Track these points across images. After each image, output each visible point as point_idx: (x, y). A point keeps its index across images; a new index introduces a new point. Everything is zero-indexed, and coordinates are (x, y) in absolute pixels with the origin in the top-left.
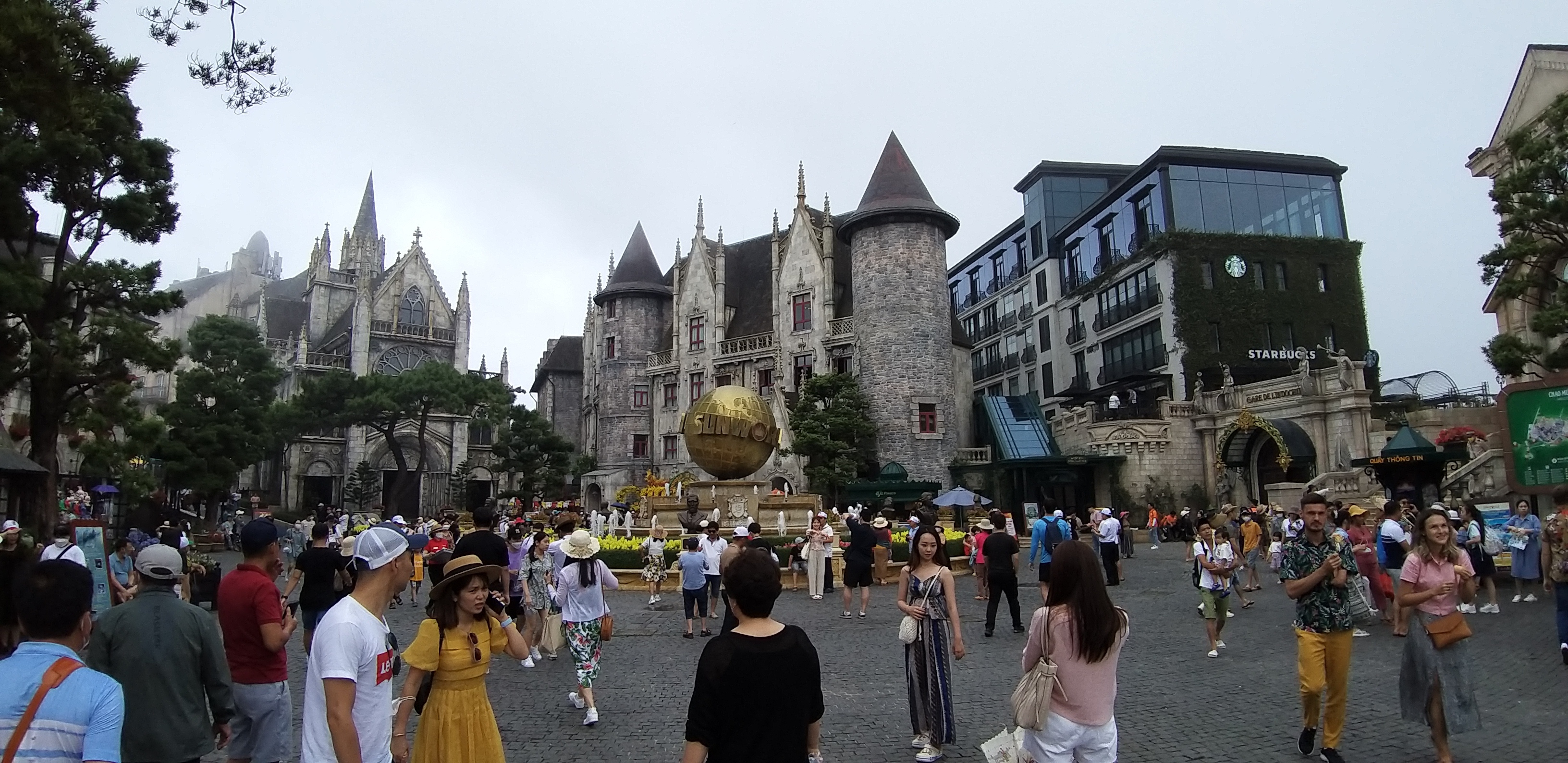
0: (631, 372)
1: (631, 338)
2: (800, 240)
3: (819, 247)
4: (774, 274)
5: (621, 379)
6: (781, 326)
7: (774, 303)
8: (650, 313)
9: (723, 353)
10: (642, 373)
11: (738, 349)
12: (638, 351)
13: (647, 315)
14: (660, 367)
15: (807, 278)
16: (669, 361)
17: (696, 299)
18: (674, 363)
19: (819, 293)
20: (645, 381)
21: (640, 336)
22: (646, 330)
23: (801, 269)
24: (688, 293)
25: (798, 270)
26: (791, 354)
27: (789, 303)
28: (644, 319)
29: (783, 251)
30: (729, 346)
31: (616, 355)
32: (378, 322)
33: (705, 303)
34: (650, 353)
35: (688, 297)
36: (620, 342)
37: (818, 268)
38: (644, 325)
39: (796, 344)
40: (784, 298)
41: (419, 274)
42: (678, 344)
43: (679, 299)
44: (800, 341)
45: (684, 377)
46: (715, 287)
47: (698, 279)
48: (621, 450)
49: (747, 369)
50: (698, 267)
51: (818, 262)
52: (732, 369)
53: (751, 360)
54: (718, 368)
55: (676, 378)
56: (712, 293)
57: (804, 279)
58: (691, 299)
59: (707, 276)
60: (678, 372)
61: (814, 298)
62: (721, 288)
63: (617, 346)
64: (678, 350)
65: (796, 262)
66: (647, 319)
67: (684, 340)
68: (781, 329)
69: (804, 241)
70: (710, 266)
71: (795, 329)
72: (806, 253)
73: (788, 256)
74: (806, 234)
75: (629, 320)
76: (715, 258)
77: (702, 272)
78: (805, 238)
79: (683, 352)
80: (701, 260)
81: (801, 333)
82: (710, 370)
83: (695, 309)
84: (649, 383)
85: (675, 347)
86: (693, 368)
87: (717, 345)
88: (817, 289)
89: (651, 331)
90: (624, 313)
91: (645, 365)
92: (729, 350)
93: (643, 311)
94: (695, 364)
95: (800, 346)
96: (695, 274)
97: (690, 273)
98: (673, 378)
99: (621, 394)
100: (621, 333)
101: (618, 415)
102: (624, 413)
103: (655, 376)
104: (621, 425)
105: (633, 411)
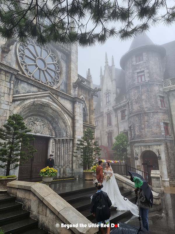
0: (156, 88)
8: (160, 61)
10: (162, 89)
12: (158, 78)
20: (163, 94)
21: (158, 71)
22: (160, 69)
31: (147, 79)
34: (163, 80)
38: (159, 66)
48: (157, 131)
63: (147, 75)
75: (151, 63)
84: (165, 95)
91: (162, 86)
99: (153, 100)
100: (148, 68)
101: (153, 111)
102: (156, 110)
103: (170, 91)
104: (156, 116)
105: (161, 109)
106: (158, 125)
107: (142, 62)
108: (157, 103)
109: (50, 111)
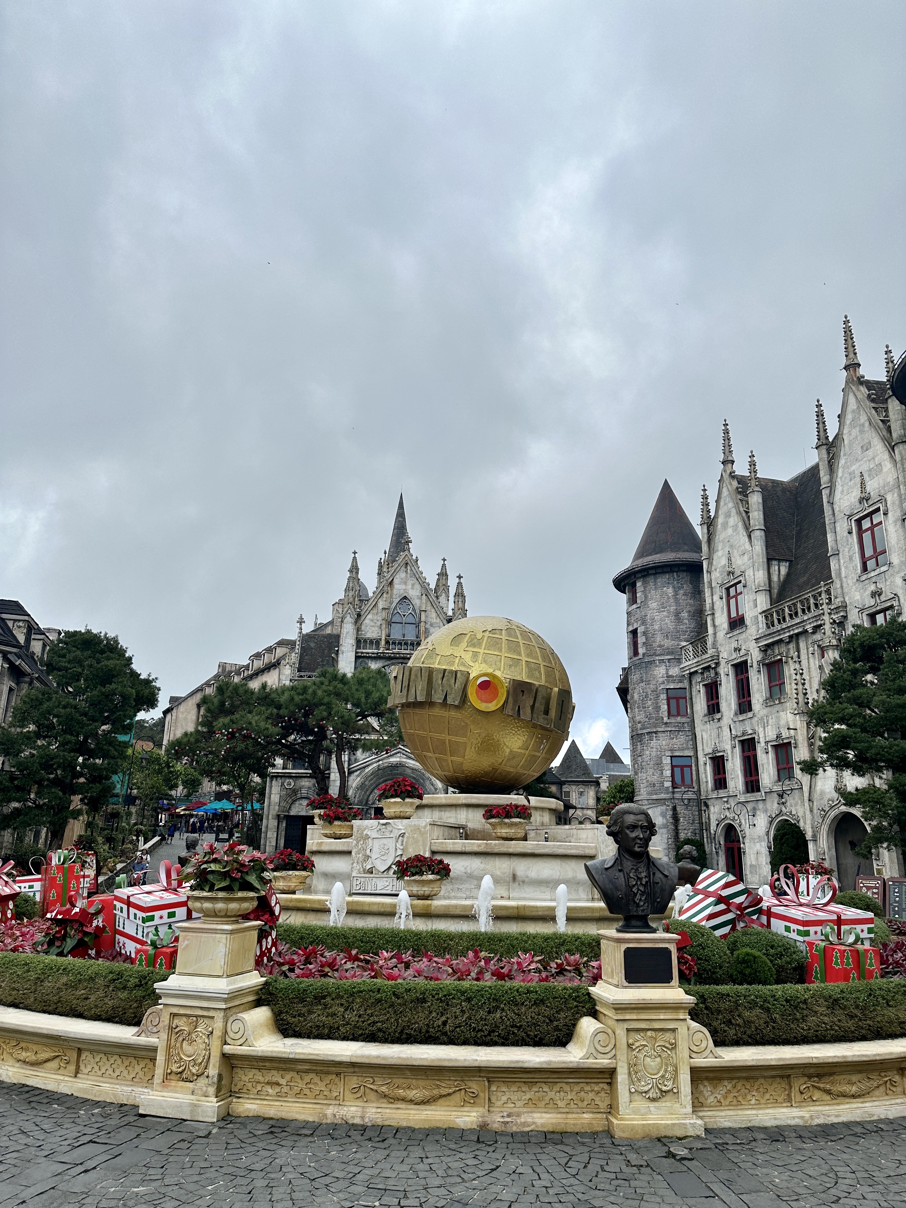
0: (660, 671)
1: (656, 627)
2: (855, 432)
3: (885, 433)
4: (825, 493)
5: (648, 682)
6: (843, 570)
7: (830, 537)
8: (681, 592)
9: (769, 628)
10: (674, 671)
11: (787, 618)
12: (668, 643)
13: (676, 594)
14: (695, 660)
15: (872, 486)
16: (705, 651)
17: (729, 559)
18: (711, 652)
19: (893, 503)
20: (681, 681)
21: (669, 623)
22: (677, 614)
23: (862, 475)
24: (720, 553)
25: (858, 480)
26: (861, 610)
27: (850, 533)
28: (672, 600)
29: (832, 458)
30: (775, 615)
31: (641, 651)
32: (365, 641)
33: (740, 562)
34: (684, 644)
35: (720, 560)
36: (645, 633)
37: (888, 466)
38: (672, 609)
39: (868, 592)
40: (842, 526)
41: (410, 583)
42: (714, 626)
43: (710, 564)
44: (873, 588)
45: (725, 670)
46: (750, 537)
47: (730, 531)
48: (655, 778)
49: (802, 645)
50: (728, 515)
51: (886, 456)
52: (783, 649)
53: (806, 631)
54: (766, 649)
55: (717, 674)
56: (747, 546)
57: (868, 489)
58: (724, 561)
59: (740, 525)
60: (718, 664)
61: (885, 514)
62: (759, 536)
63: (641, 640)
64: (715, 634)
65: (854, 468)
66: (676, 600)
67: (722, 620)
68: (843, 575)
69: (862, 432)
70: (742, 509)
71: (865, 569)
72: (866, 448)
73: (842, 462)
74: (863, 418)
75: (653, 605)
76: (746, 496)
77: (734, 520)
78: (863, 425)
79: (721, 634)
80: (731, 505)
81: (873, 574)
82: (755, 656)
83: (729, 573)
84: (686, 684)
85: (710, 630)
86: (733, 657)
87: (760, 616)
88: (889, 498)
89: (685, 615)
90: (646, 597)
91: (679, 661)
92: (776, 621)
93: (670, 591)
94: (735, 650)
95: (874, 594)
96: (725, 525)
97: (719, 526)
98: (712, 673)
99: (650, 703)
100: (644, 623)
101: (649, 730)
102: (655, 727)
103: (691, 674)
104: (654, 743)
105: (666, 723)
106: (659, 764)
107: (634, 606)
108: (657, 708)
109: (409, 771)
